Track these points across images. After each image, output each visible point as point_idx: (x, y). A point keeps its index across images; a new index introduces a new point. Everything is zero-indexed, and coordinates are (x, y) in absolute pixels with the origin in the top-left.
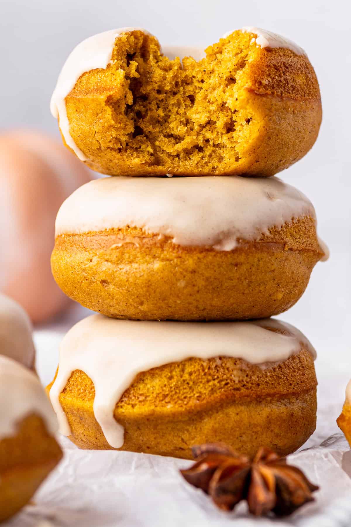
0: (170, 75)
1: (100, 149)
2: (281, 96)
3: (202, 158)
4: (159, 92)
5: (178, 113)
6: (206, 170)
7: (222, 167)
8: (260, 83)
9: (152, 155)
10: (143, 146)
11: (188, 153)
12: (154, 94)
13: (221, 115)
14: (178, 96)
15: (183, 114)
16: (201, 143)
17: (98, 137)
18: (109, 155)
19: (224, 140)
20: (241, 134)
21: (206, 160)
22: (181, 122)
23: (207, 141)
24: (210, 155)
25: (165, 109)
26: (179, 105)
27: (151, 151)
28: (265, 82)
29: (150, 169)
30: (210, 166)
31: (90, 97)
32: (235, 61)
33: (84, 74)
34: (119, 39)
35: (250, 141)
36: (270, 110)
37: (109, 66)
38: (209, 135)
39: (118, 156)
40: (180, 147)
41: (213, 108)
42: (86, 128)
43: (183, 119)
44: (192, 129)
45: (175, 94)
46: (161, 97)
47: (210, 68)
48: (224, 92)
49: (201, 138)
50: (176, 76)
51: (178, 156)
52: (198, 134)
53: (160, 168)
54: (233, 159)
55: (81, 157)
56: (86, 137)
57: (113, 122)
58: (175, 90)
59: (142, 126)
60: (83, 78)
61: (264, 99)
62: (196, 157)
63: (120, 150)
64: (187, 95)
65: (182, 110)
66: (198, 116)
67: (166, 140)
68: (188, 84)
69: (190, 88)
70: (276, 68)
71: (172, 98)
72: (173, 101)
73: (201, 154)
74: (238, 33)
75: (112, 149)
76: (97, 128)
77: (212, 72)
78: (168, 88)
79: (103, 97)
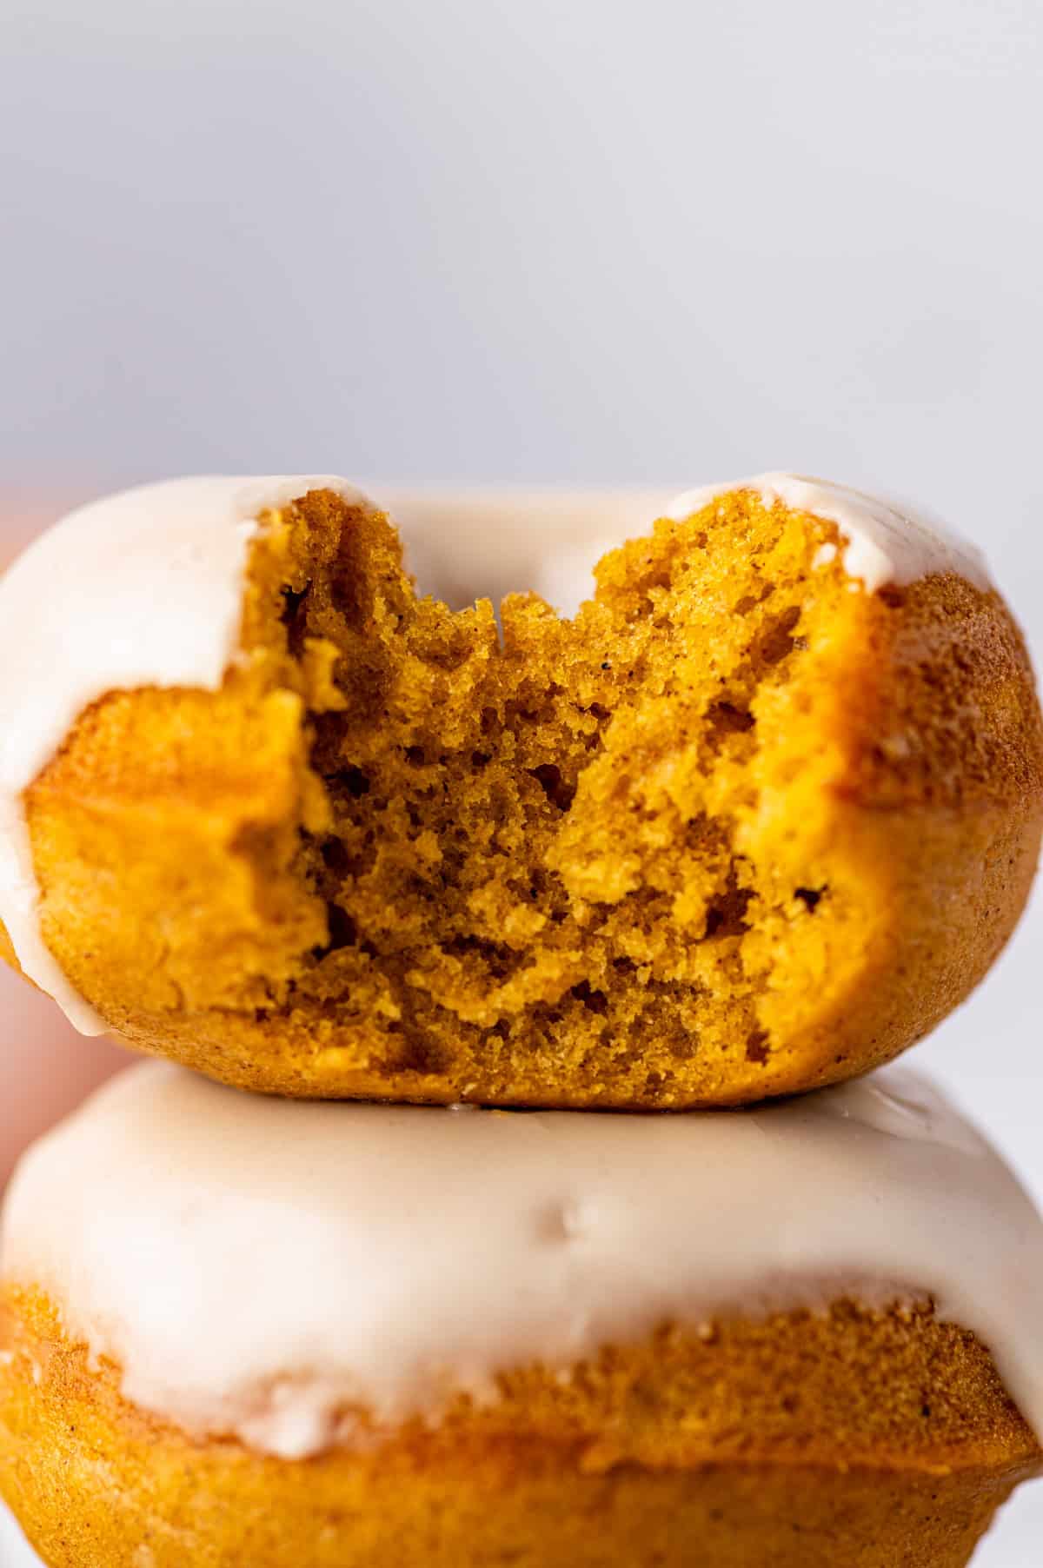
0: (462, 685)
1: (178, 1011)
2: (956, 803)
3: (606, 1038)
4: (416, 755)
5: (495, 847)
6: (626, 1089)
7: (687, 1078)
8: (879, 755)
9: (393, 1027)
10: (359, 994)
11: (544, 1016)
12: (395, 768)
13: (688, 867)
14: (496, 772)
15: (519, 848)
16: (599, 978)
17: (179, 970)
18: (214, 1031)
19: (703, 966)
20: (780, 952)
21: (621, 1046)
22: (511, 885)
23: (623, 965)
24: (638, 1025)
25: (441, 827)
26: (499, 811)
27: (394, 1012)
28: (896, 747)
29: (384, 1087)
30: (640, 1070)
31: (154, 815)
32: (743, 631)
33: (109, 697)
34: (260, 548)
35: (831, 993)
36: (914, 864)
37: (231, 676)
38: (633, 945)
39: (256, 1036)
40: (512, 996)
41: (656, 835)
42: (124, 928)
43: (521, 874)
44: (558, 916)
45: (480, 761)
46: (429, 776)
47: (627, 652)
48: (704, 769)
49: (598, 954)
50: (483, 687)
51: (502, 1028)
52: (586, 937)
53: (430, 1083)
54: (738, 1050)
55: (85, 1024)
56: (117, 964)
57: (251, 922)
58: (481, 746)
59: (354, 907)
60: (106, 713)
61: (897, 821)
62: (578, 1038)
63: (261, 1015)
64: (532, 764)
65: (513, 836)
66: (596, 871)
67: (455, 965)
68: (531, 717)
69: (546, 737)
70: (933, 677)
71: (469, 779)
72: (475, 793)
73: (598, 1023)
74: (740, 506)
75: (226, 1012)
76: (176, 934)
77: (638, 671)
78: (453, 740)
79: (218, 825)
